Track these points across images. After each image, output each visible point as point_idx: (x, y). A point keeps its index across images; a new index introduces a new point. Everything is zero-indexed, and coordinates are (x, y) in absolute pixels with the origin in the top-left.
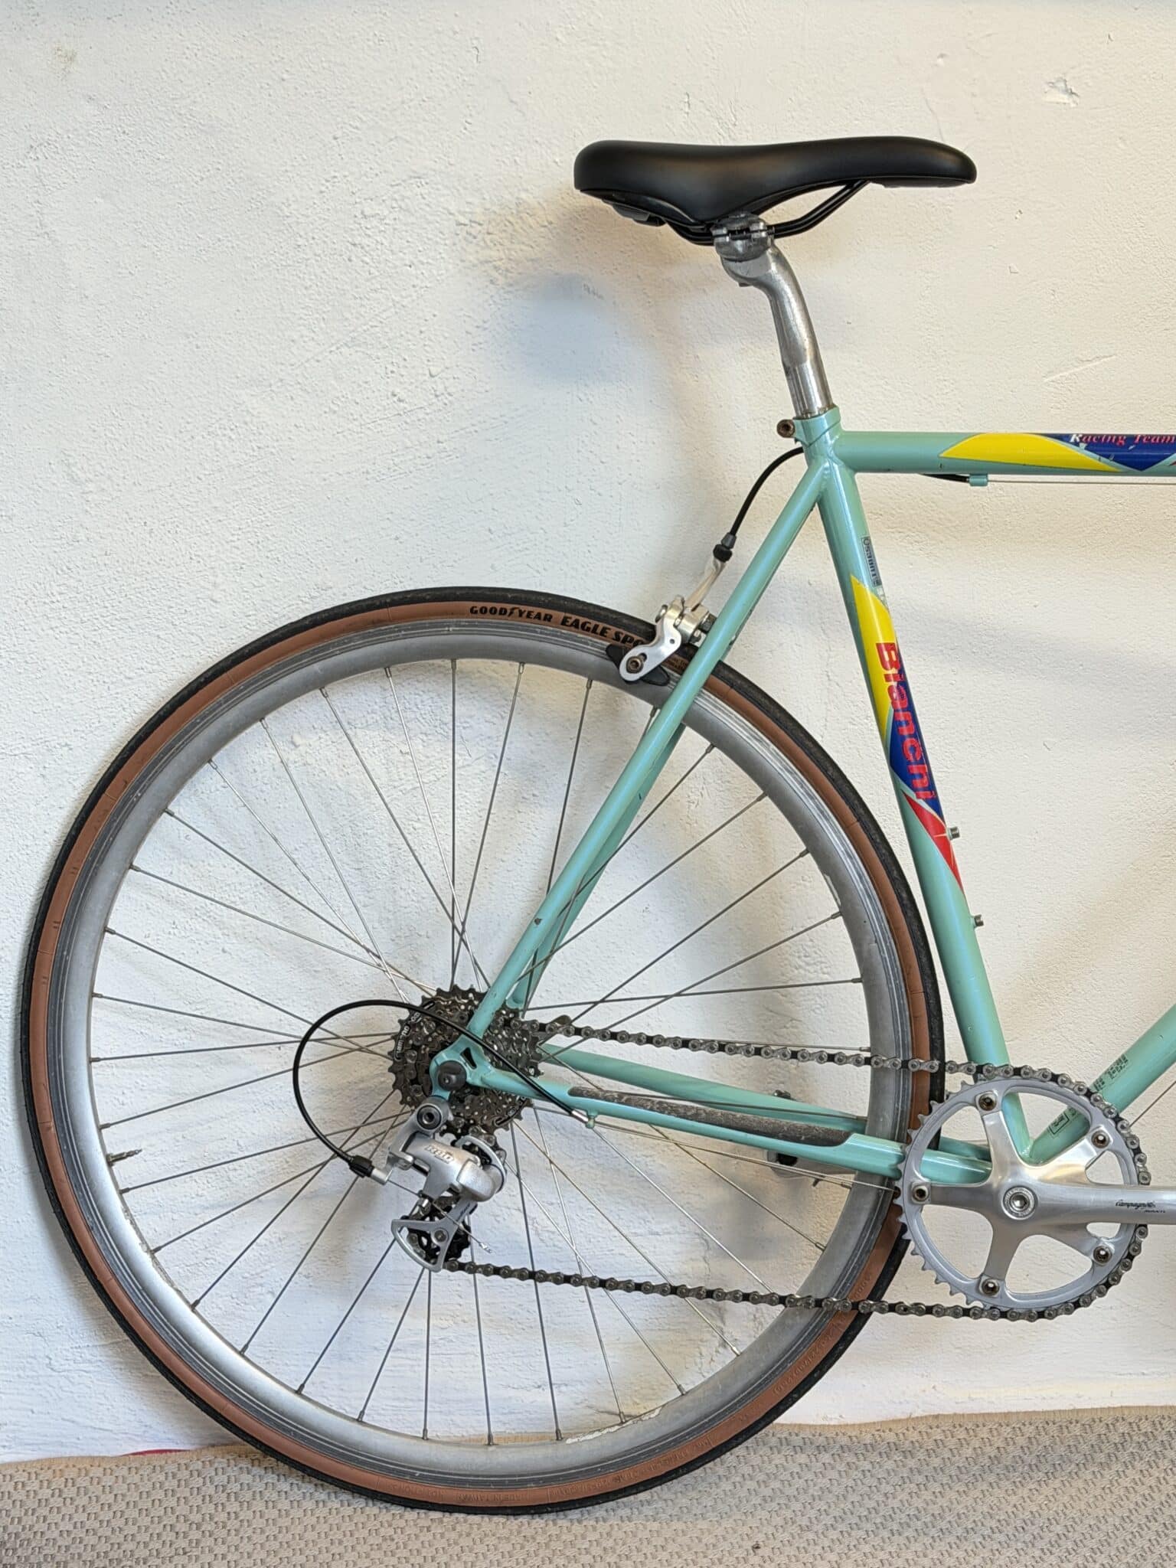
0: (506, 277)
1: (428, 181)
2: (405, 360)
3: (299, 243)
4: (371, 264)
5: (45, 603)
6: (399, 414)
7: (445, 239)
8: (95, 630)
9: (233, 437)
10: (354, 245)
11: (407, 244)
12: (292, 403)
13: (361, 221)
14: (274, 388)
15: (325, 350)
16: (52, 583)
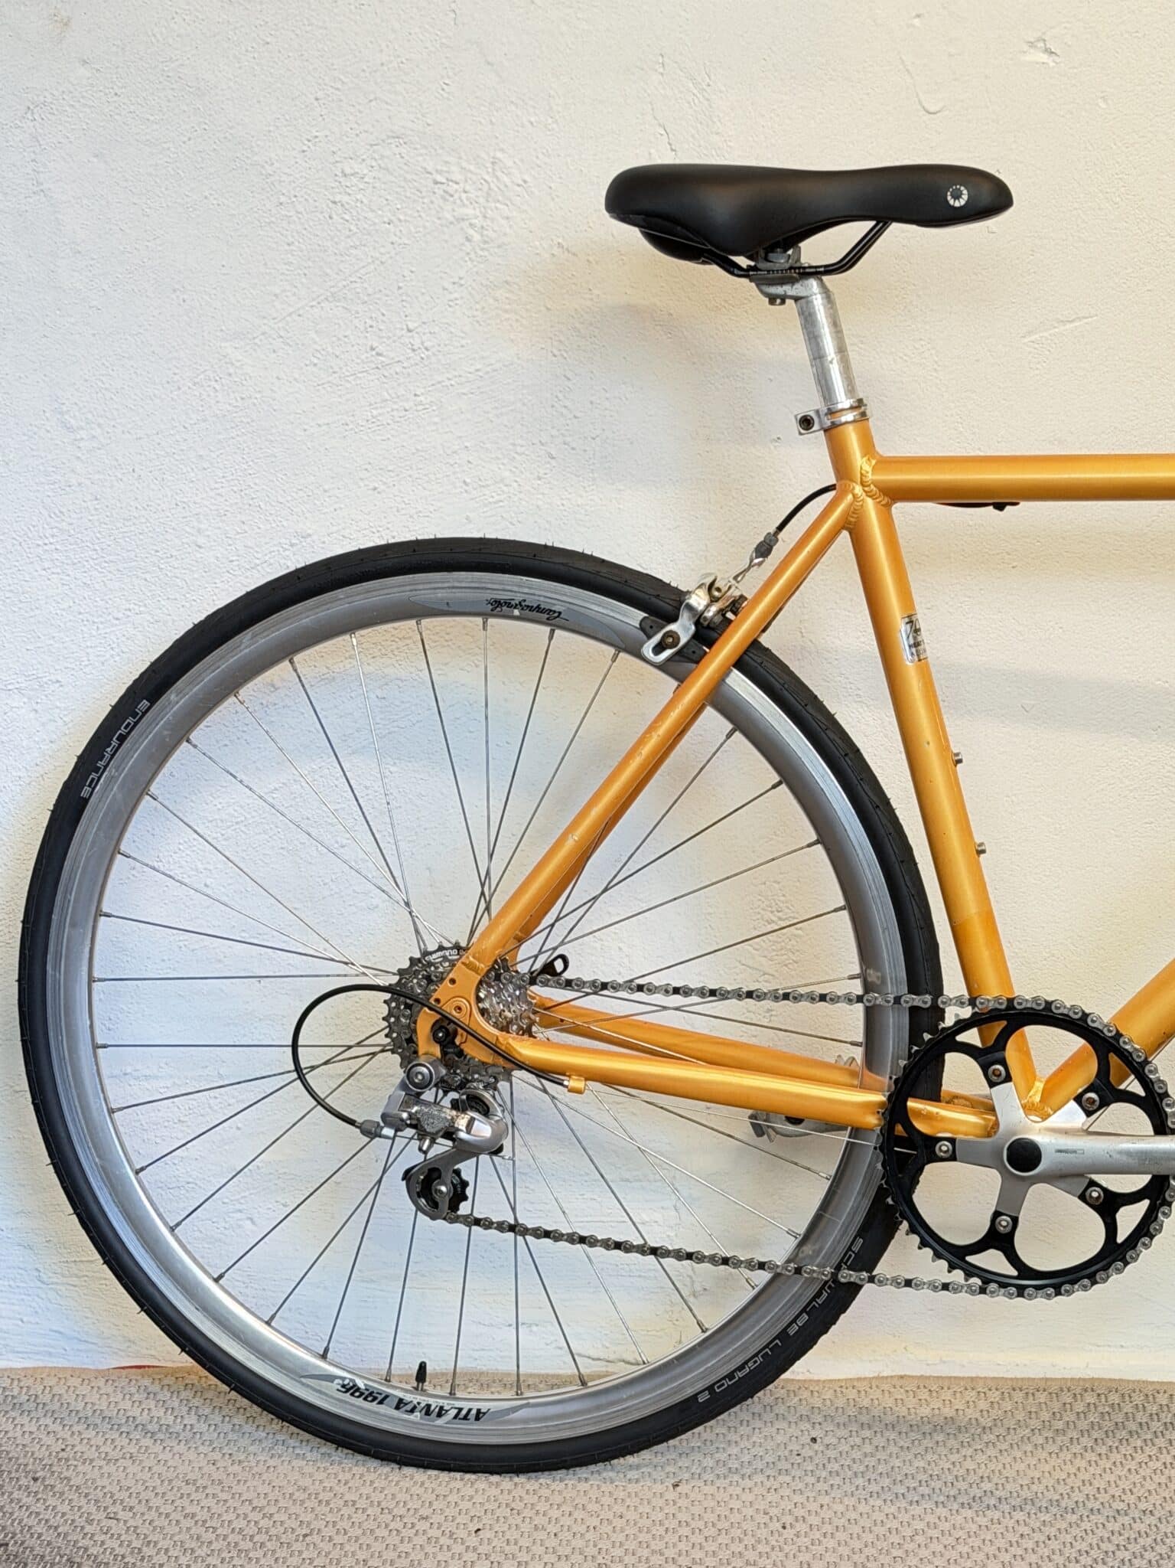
0: (482, 236)
1: (405, 140)
2: (383, 315)
3: (281, 201)
5: (38, 545)
6: (377, 368)
7: (423, 198)
8: (85, 572)
9: (217, 387)
10: (334, 203)
11: (385, 202)
12: (274, 355)
13: (341, 180)
14: (257, 341)
15: (306, 305)
16: (45, 526)
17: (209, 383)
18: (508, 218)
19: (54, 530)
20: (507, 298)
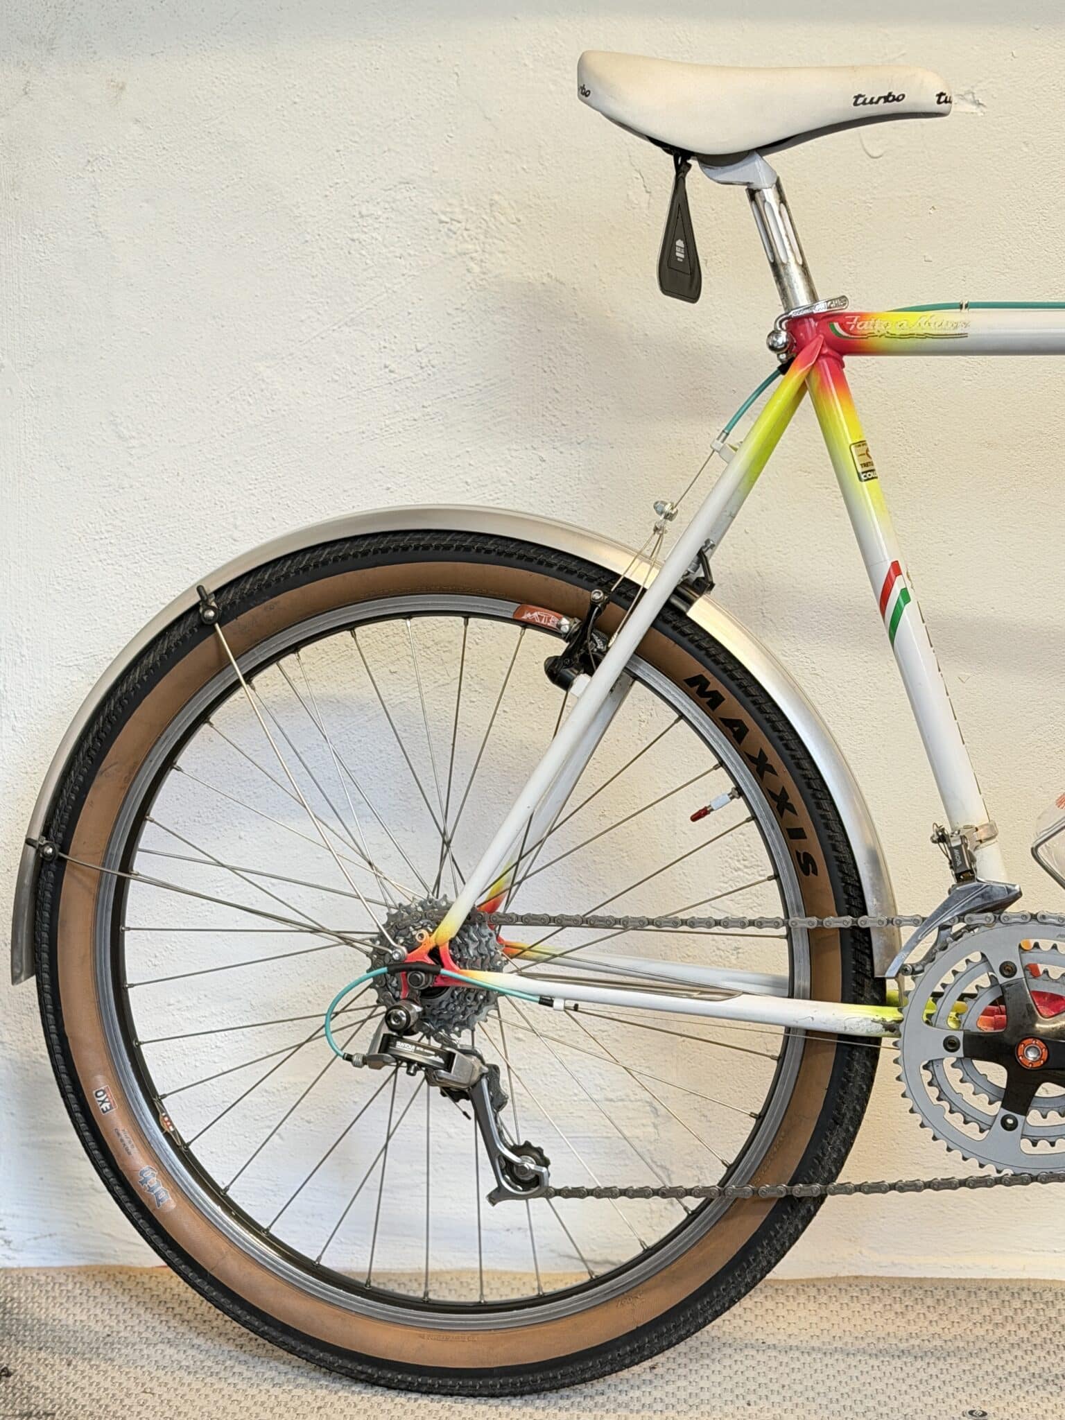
0: (481, 267)
1: (415, 186)
2: (395, 337)
3: (307, 239)
4: (368, 256)
5: (95, 539)
6: (390, 383)
7: (429, 235)
8: (136, 563)
9: (251, 402)
10: (353, 240)
11: (396, 239)
12: (301, 373)
13: (359, 220)
14: (285, 360)
15: (329, 330)
16: (102, 523)
17: (244, 398)
18: (503, 252)
19: (110, 526)
20: (504, 322)
